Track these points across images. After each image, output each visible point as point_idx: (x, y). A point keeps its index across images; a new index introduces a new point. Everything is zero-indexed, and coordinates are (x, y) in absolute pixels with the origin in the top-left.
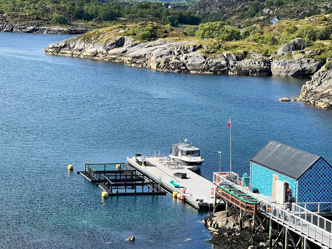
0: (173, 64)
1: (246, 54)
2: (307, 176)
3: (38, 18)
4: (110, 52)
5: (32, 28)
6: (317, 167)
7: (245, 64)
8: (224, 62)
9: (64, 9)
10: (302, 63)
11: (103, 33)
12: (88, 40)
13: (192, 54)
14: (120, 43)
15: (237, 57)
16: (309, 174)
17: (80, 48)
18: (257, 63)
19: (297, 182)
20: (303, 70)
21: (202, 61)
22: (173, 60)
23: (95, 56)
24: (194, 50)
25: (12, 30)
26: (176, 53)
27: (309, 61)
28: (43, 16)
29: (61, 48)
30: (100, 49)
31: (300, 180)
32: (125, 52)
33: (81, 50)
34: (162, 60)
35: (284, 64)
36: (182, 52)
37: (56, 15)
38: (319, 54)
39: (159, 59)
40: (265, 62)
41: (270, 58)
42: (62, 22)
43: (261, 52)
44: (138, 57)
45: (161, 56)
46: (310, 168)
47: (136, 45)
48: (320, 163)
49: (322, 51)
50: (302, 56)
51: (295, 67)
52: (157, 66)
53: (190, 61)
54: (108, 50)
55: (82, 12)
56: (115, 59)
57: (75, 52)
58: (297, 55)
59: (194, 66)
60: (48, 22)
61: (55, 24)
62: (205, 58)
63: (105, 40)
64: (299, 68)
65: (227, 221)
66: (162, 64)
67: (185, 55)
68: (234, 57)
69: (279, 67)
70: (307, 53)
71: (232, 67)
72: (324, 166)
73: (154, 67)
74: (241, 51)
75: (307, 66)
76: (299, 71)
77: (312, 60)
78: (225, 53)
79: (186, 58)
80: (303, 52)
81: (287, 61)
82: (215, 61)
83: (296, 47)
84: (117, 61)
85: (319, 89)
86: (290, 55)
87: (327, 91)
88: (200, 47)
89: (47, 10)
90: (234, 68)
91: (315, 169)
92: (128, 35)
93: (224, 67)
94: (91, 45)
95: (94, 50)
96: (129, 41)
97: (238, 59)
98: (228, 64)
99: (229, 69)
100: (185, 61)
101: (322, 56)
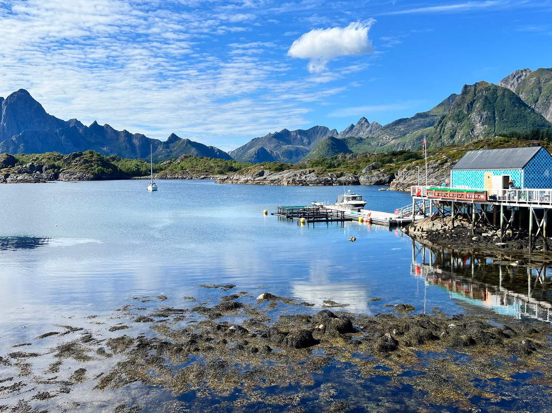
0: (298, 181)
1: (342, 175)
2: (532, 165)
3: (206, 171)
4: (256, 179)
5: (203, 176)
6: (539, 156)
7: (342, 179)
8: (329, 179)
9: (222, 166)
10: (379, 177)
11: (251, 169)
12: (242, 174)
13: (309, 175)
14: (261, 174)
15: (337, 176)
16: (533, 163)
17: (237, 178)
18: (350, 178)
19: (523, 171)
20: (381, 181)
21: (316, 179)
22: (297, 179)
23: (247, 182)
24: (310, 173)
25: (192, 178)
26: (299, 175)
27: (383, 175)
28: (209, 170)
29: (225, 179)
30: (250, 178)
31: (525, 169)
32: (265, 178)
33: (237, 180)
34: (291, 180)
35: (368, 178)
36: (303, 174)
37: (217, 169)
38: (389, 171)
39: (289, 179)
40: (355, 178)
41: (358, 175)
42: (221, 173)
43: (351, 172)
44: (274, 181)
45: (290, 178)
46: (534, 157)
47: (272, 174)
48: (542, 152)
49: (391, 169)
50: (379, 173)
51: (375, 179)
52: (288, 183)
53: (308, 179)
54: (255, 178)
55: (232, 167)
56: (260, 183)
57: (234, 181)
58: (375, 173)
59: (311, 181)
60: (213, 173)
61: (217, 174)
62: (318, 177)
63: (252, 173)
64: (378, 179)
65: (434, 224)
66: (291, 182)
67: (304, 176)
68: (335, 176)
69: (365, 180)
70: (382, 171)
71: (335, 181)
72: (545, 156)
73: (286, 184)
74: (339, 172)
75: (383, 178)
76: (378, 181)
77: (385, 175)
78: (329, 174)
79: (306, 178)
80: (379, 171)
81: (370, 176)
82: (324, 178)
83: (374, 168)
84: (261, 183)
85: (405, 182)
86: (371, 173)
87: (411, 182)
88: (313, 171)
89: (212, 167)
90: (336, 182)
91: (538, 158)
92: (266, 169)
93: (330, 181)
94: (244, 176)
95: (246, 179)
96: (267, 172)
97: (338, 177)
98: (332, 179)
99: (333, 182)
100: (305, 179)
101: (392, 172)
